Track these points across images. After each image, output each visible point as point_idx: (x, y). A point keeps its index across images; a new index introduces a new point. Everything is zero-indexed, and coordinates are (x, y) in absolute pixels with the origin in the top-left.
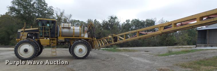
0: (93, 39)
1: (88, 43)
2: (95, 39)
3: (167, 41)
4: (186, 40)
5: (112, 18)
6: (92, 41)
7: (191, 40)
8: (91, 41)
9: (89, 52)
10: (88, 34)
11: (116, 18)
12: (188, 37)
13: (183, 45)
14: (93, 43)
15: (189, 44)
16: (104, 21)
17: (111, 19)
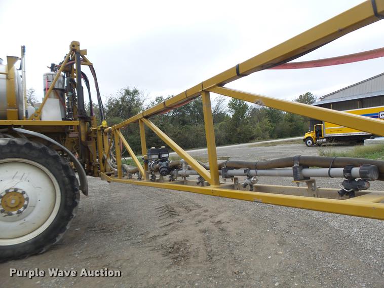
0: (91, 125)
1: (63, 151)
2: (104, 123)
3: (239, 134)
4: (266, 130)
5: (127, 92)
6: (88, 138)
7: (274, 130)
8: (79, 138)
9: (75, 204)
10: (62, 102)
11: (136, 92)
12: (270, 124)
13: (264, 138)
14: (91, 146)
15: (272, 137)
16: (110, 100)
17: (125, 95)
